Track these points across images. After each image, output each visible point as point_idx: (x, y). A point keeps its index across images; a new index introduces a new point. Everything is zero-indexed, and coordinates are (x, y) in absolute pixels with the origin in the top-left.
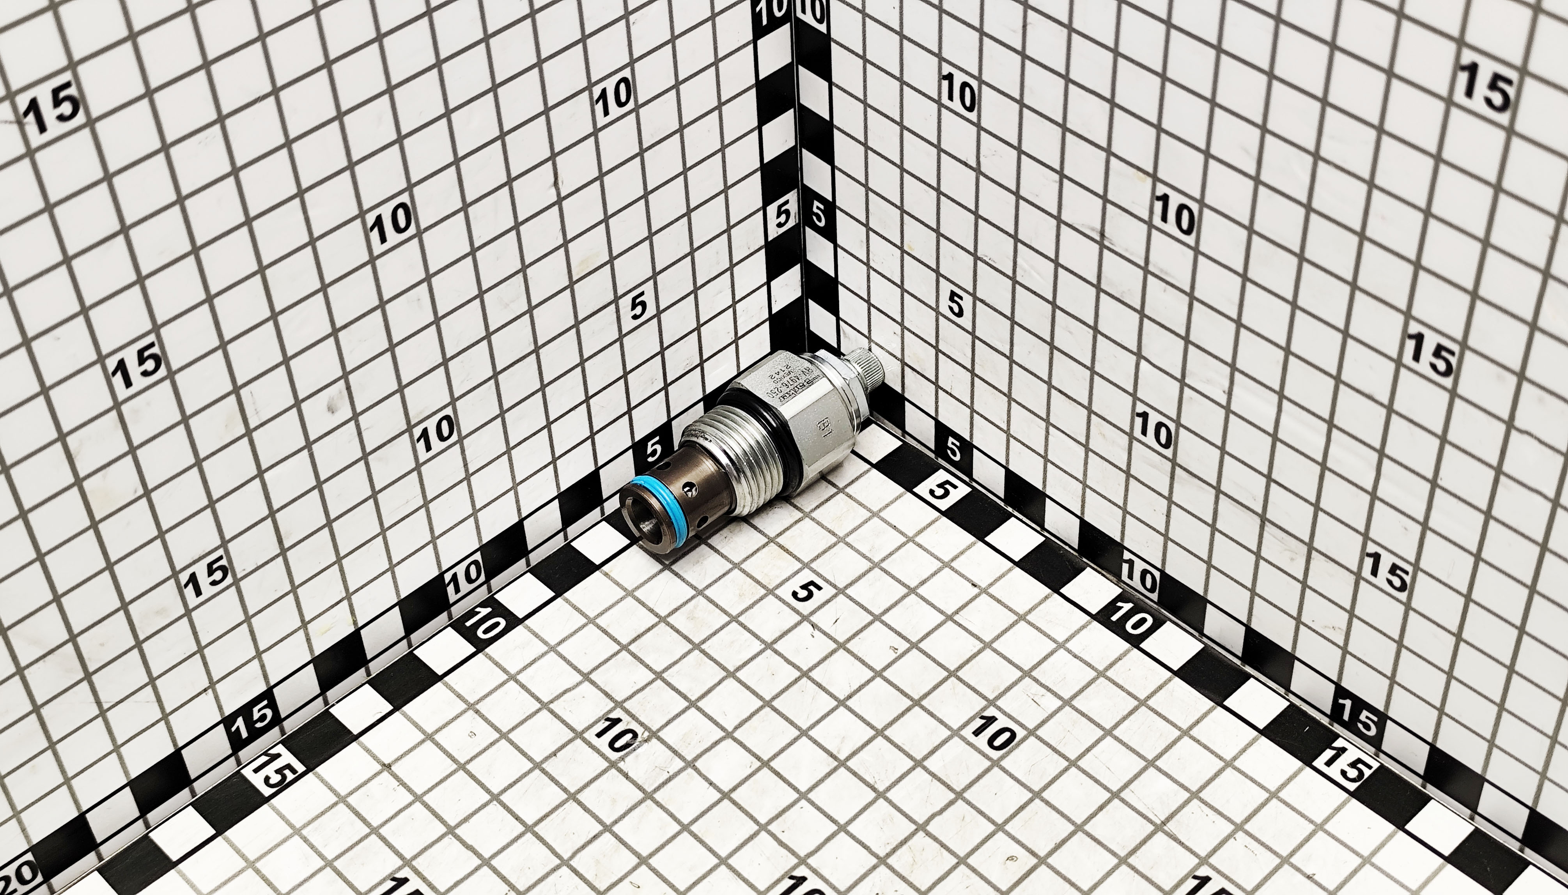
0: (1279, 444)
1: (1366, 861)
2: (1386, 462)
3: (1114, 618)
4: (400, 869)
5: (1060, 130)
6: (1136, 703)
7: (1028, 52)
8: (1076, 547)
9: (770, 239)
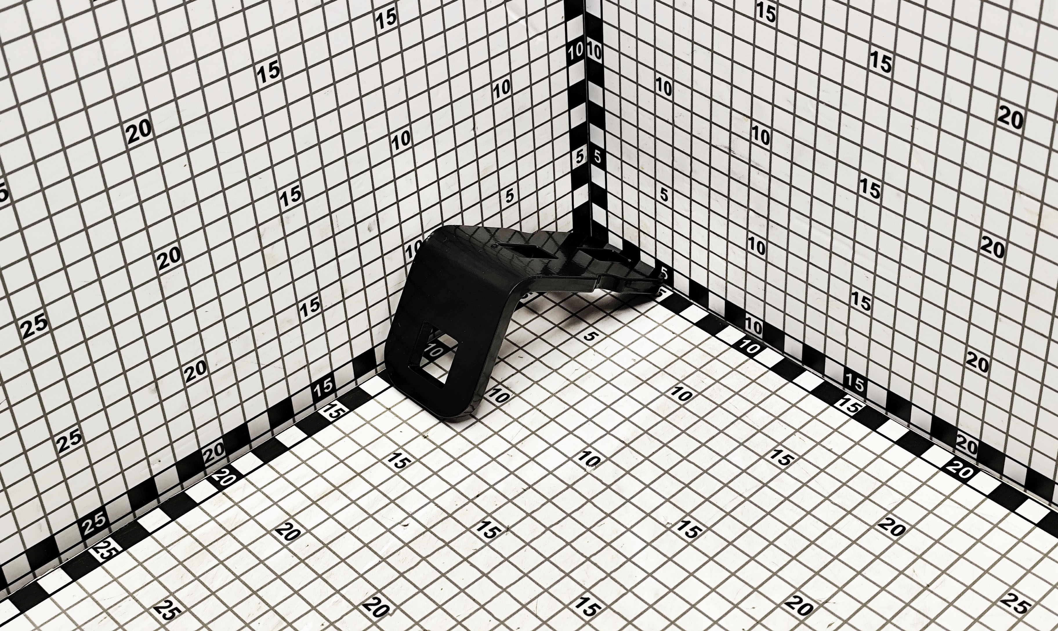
0: (811, 244)
1: (857, 443)
2: (856, 244)
3: (741, 346)
4: (397, 450)
5: (709, 100)
6: (750, 381)
7: (694, 64)
8: (724, 316)
9: (573, 168)
